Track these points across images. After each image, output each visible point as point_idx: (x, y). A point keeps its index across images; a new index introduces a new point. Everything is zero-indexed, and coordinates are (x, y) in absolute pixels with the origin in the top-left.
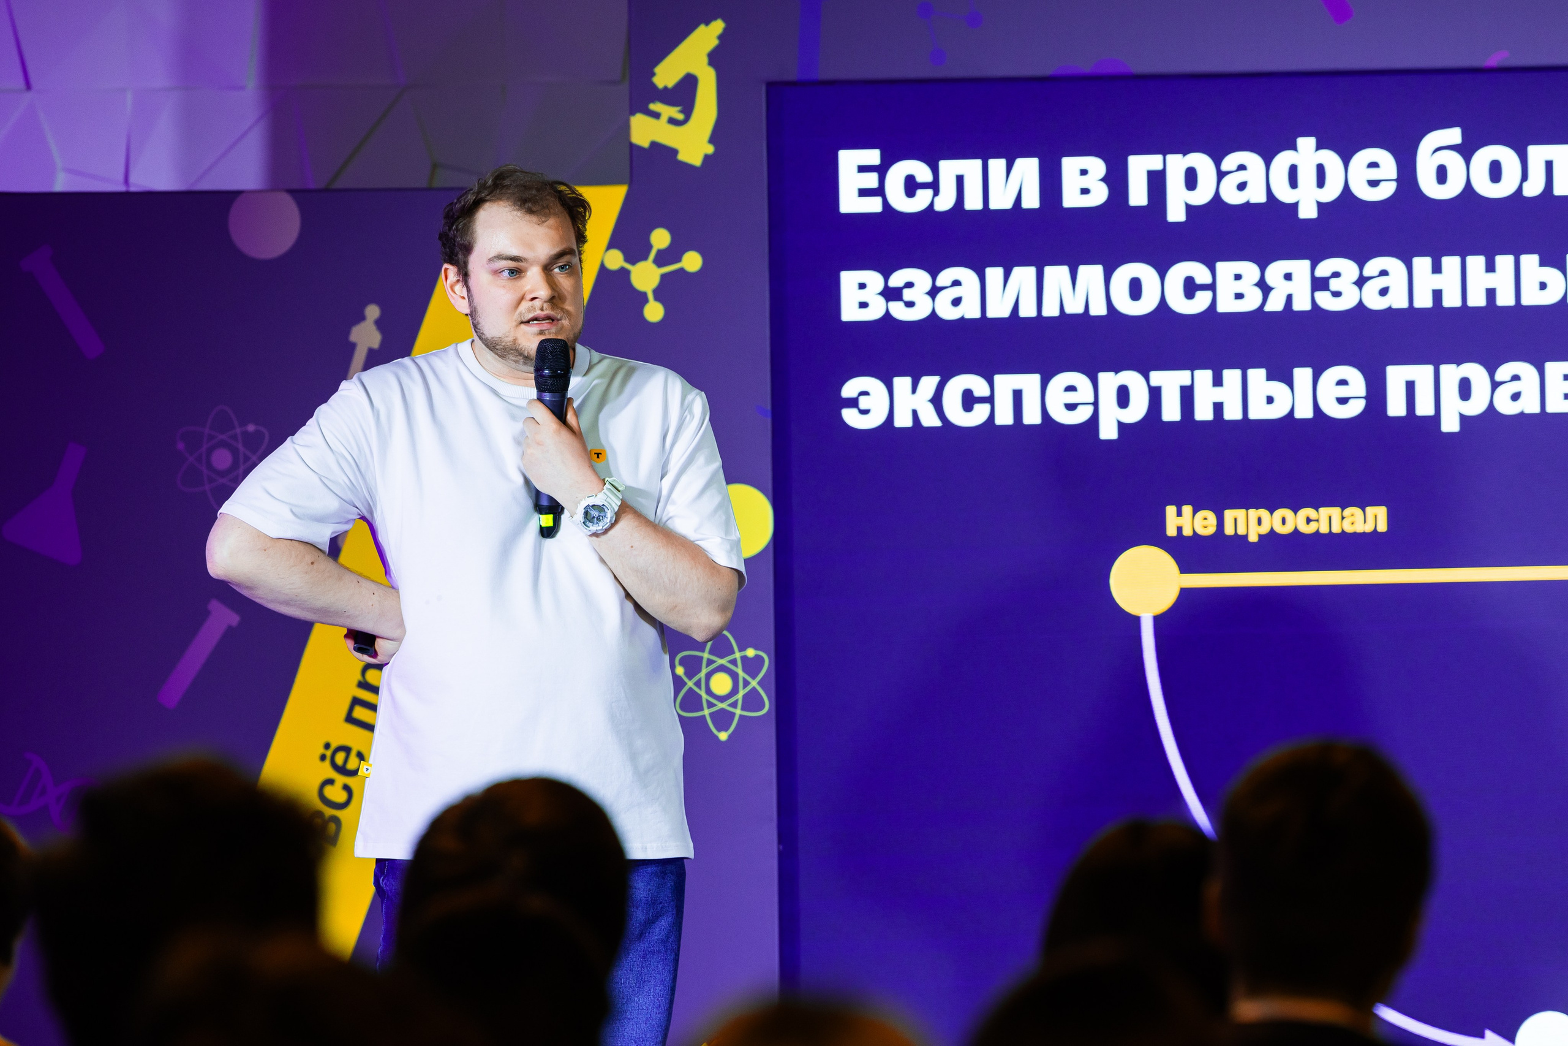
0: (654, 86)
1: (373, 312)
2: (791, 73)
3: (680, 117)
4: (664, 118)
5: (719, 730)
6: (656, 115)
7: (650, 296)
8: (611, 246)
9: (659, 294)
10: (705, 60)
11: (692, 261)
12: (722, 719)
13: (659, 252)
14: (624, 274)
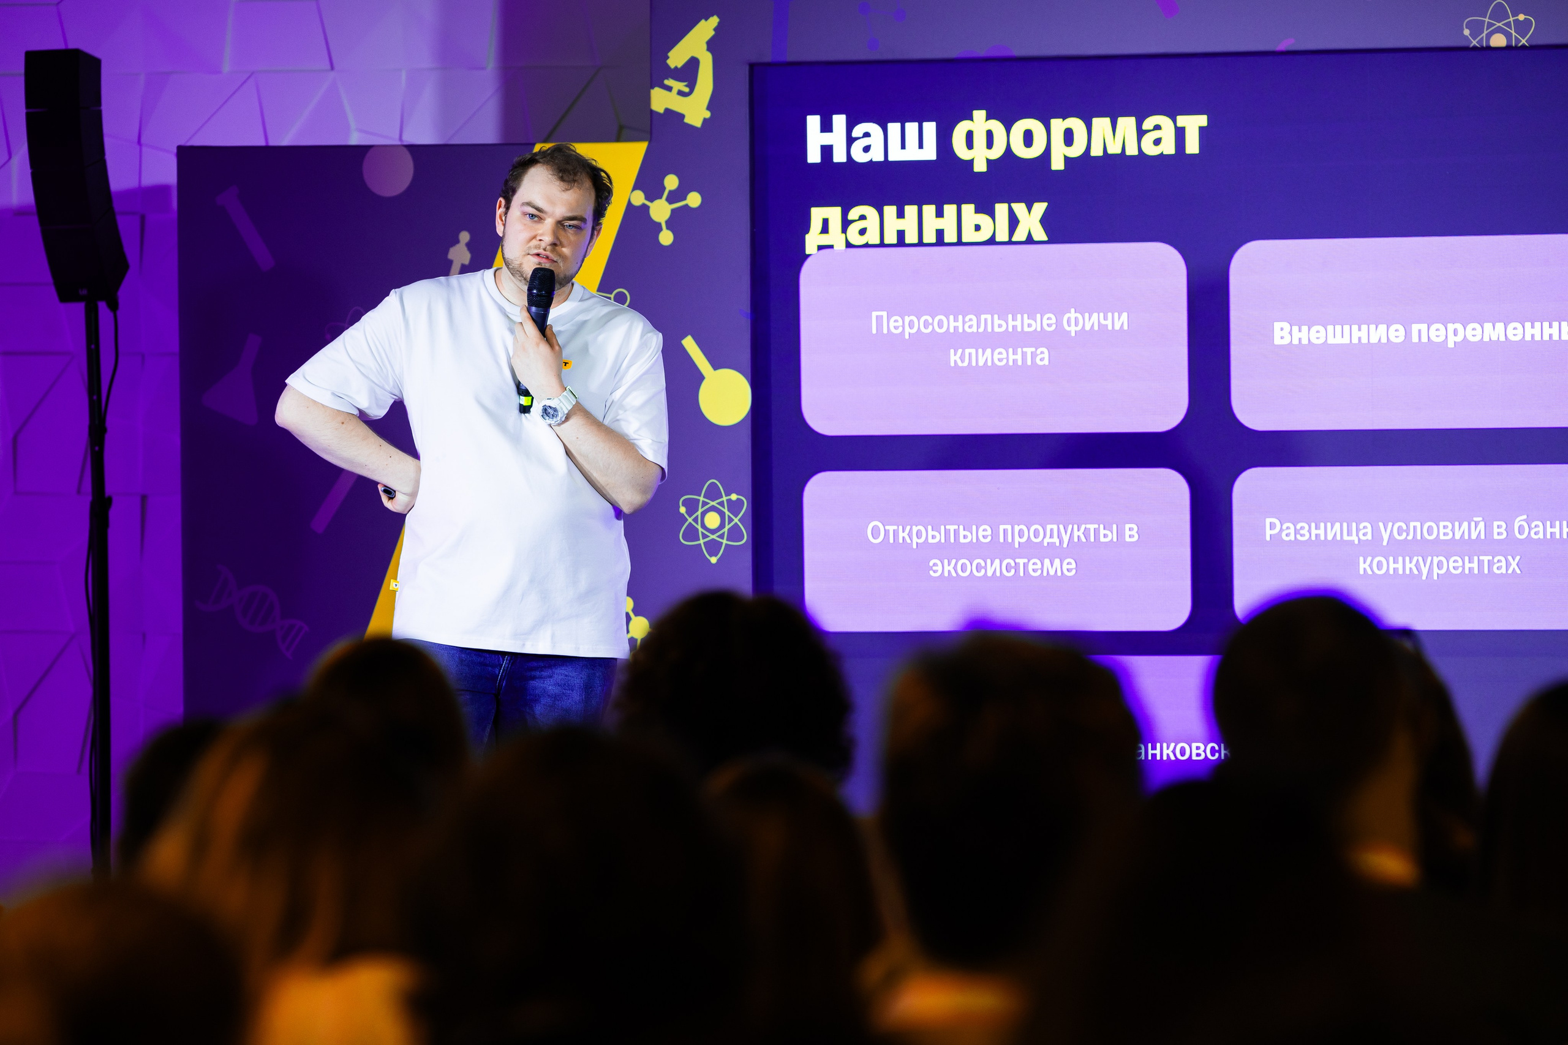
0: (668, 66)
1: (465, 237)
2: (768, 58)
3: (687, 90)
4: (675, 91)
5: (711, 556)
6: (669, 89)
7: (664, 226)
8: (635, 188)
9: (670, 224)
10: (705, 47)
11: (694, 200)
12: (713, 547)
13: (670, 192)
14: (645, 209)
